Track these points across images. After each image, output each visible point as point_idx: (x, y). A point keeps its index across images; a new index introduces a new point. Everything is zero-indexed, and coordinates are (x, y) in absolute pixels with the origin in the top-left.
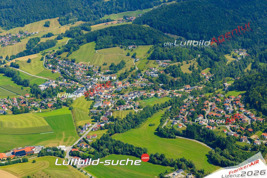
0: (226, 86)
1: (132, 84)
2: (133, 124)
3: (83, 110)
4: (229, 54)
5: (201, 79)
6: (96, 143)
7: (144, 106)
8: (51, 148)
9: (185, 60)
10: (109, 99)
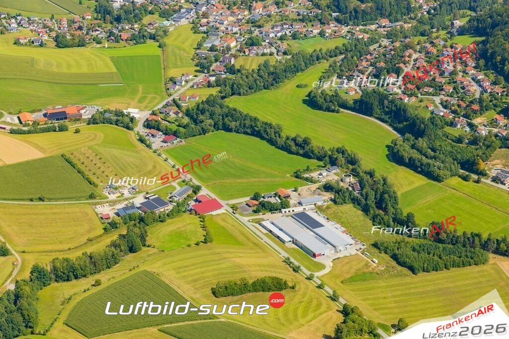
0: (455, 25)
1: (280, 10)
2: (267, 81)
3: (184, 50)
5: (413, 9)
6: (193, 110)
7: (295, 51)
8: (113, 111)
10: (235, 34)
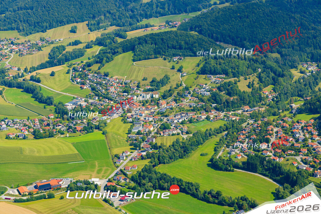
0: (293, 107)
1: (178, 104)
2: (182, 153)
3: (119, 135)
4: (296, 68)
5: (263, 99)
6: (136, 176)
7: (194, 131)
8: (82, 181)
9: (243, 76)
10: (151, 122)
